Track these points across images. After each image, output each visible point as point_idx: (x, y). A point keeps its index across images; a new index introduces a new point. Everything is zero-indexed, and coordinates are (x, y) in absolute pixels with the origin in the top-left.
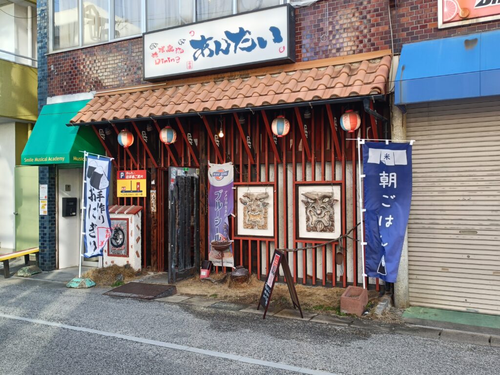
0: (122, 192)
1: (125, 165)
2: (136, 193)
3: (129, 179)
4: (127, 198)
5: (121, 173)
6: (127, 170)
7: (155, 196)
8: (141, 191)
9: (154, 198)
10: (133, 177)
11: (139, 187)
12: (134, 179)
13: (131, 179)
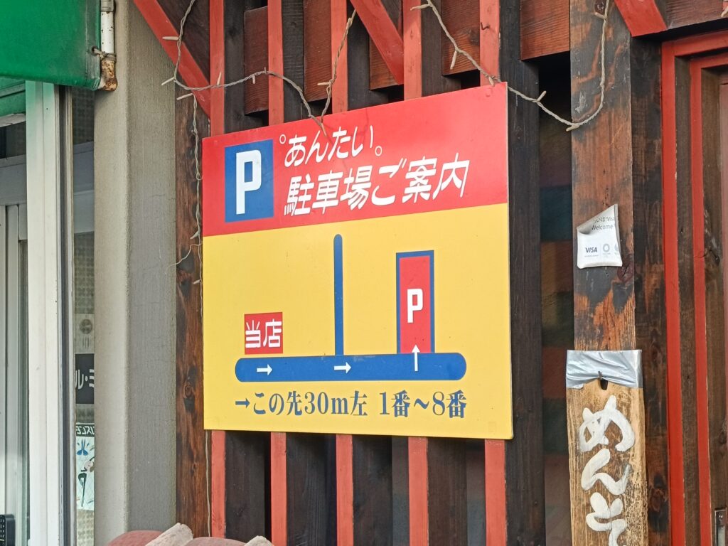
0: (246, 371)
1: (276, 64)
2: (393, 387)
3: (317, 217)
4: (297, 439)
5: (242, 158)
6: (294, 113)
7: (632, 437)
8: (453, 367)
9: (617, 465)
10: (360, 187)
11: (427, 315)
12: (369, 211)
13: (342, 213)
